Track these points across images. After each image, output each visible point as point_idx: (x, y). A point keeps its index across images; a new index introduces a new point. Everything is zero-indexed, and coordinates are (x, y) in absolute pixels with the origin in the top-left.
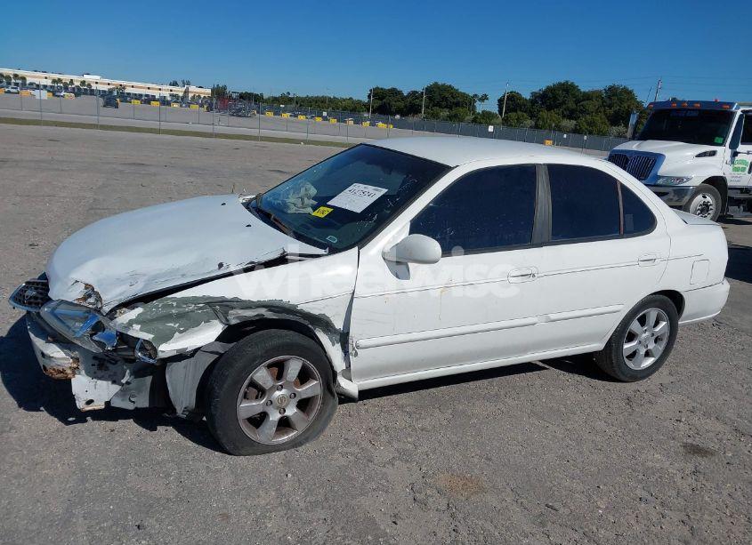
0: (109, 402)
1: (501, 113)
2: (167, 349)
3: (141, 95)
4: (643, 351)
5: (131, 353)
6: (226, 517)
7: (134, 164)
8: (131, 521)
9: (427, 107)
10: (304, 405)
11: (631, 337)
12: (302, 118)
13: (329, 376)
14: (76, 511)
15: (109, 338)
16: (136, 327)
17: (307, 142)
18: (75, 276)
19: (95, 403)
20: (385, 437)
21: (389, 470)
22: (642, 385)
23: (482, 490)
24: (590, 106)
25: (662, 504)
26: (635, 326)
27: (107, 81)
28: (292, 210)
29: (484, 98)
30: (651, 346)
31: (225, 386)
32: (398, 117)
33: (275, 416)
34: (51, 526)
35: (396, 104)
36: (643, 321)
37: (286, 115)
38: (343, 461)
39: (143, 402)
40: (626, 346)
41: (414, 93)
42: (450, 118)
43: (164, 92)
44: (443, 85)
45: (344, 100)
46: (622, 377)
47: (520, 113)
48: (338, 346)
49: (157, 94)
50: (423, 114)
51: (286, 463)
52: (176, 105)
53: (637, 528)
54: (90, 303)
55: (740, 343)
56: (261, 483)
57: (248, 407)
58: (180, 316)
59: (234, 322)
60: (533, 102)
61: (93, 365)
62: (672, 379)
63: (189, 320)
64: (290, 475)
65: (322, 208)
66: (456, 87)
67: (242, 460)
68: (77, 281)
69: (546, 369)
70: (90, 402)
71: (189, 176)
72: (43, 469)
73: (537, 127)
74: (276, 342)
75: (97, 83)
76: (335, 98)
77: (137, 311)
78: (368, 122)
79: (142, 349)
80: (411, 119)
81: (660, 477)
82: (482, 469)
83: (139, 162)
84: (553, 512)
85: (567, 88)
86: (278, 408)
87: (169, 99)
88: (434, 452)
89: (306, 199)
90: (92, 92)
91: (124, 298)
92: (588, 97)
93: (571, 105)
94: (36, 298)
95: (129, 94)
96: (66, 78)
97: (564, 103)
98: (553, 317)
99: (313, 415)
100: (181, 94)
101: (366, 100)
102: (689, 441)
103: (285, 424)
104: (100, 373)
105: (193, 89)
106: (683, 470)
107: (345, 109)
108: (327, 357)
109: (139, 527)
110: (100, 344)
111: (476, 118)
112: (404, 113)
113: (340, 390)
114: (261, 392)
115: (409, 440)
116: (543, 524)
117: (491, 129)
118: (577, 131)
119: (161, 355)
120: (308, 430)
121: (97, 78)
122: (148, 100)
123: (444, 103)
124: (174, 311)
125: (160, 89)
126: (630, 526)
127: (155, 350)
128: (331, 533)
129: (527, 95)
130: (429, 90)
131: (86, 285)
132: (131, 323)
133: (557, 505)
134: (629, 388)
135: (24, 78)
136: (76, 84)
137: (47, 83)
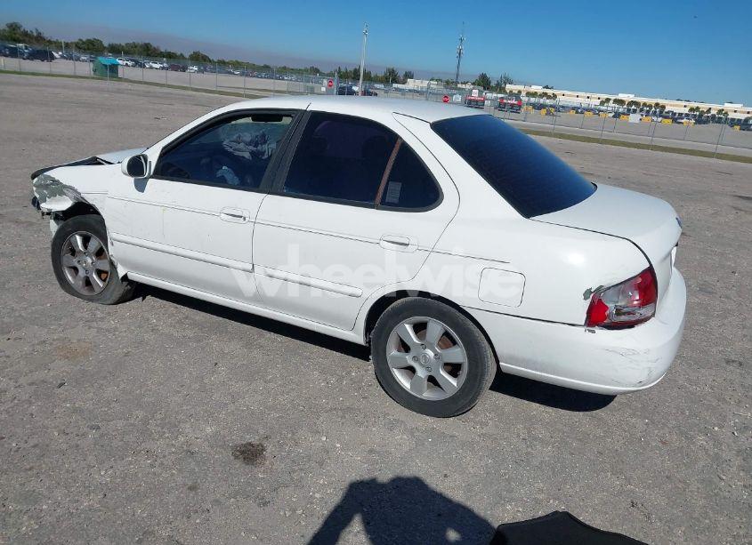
30: (435, 371)
33: (82, 273)
40: (395, 354)
58: (47, 187)
63: (51, 191)
75: (735, 111)
86: (84, 268)
90: (727, 121)
96: (704, 107)
121: (738, 107)
135: (664, 107)
136: (713, 112)
137: (686, 111)
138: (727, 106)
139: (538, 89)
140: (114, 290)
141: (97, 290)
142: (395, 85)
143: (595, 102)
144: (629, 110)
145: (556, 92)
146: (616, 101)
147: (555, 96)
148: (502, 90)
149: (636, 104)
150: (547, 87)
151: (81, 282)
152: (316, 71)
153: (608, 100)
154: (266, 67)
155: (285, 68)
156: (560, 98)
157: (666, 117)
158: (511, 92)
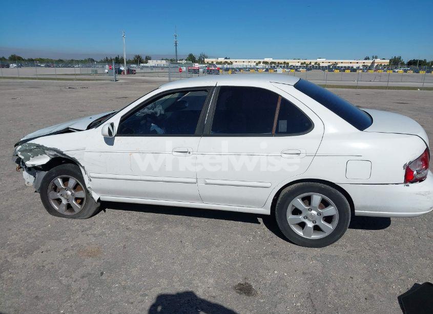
2: (28, 163)
3: (349, 67)
16: (19, 153)
26: (297, 203)
27: (329, 61)
30: (319, 222)
33: (65, 202)
40: (291, 217)
43: (360, 64)
49: (355, 66)
58: (30, 151)
63: (33, 153)
70: (28, 183)
75: (323, 63)
77: (20, 147)
86: (65, 198)
90: (320, 68)
95: (341, 67)
96: (308, 61)
99: (83, 206)
100: (369, 65)
105: (378, 61)
119: (27, 166)
120: (80, 213)
121: (324, 60)
124: (27, 148)
125: (357, 63)
135: (288, 63)
136: (313, 64)
137: (299, 64)
138: (319, 60)
139: (222, 60)
140: (90, 209)
141: (77, 211)
142: (142, 65)
143: (253, 64)
144: (271, 67)
145: (232, 60)
146: (264, 63)
147: (231, 63)
148: (203, 62)
149: (274, 63)
150: (226, 58)
151: (64, 207)
152: (92, 61)
153: (260, 62)
154: (61, 61)
155: (72, 60)
156: (234, 63)
157: (291, 69)
158: (208, 62)
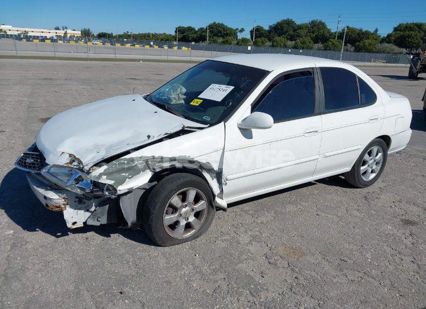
0: (86, 222)
1: (252, 39)
2: (122, 189)
3: (38, 37)
4: (370, 170)
5: (101, 193)
6: (169, 282)
7: (45, 79)
8: (116, 290)
9: (210, 37)
10: (198, 215)
11: (364, 163)
12: (137, 46)
13: (211, 197)
14: (81, 288)
15: (87, 185)
16: (104, 177)
17: (143, 60)
18: (61, 150)
19: (78, 224)
20: (242, 229)
21: (251, 248)
22: (370, 189)
23: (304, 254)
24: (303, 32)
25: (400, 253)
26: (366, 157)
27: (17, 29)
28: (174, 102)
29: (242, 30)
30: (374, 167)
31: (157, 207)
32: (193, 43)
33: (183, 223)
34: (69, 297)
35: (192, 36)
36: (370, 154)
37: (128, 45)
38: (224, 245)
39: (104, 220)
40: (362, 168)
41: (201, 29)
42: (224, 43)
43: (52, 34)
44: (218, 24)
45: (161, 35)
46: (360, 186)
47: (263, 38)
48: (215, 180)
49: (49, 36)
50: (208, 41)
51: (192, 248)
52: (61, 42)
53: (391, 267)
54: (75, 165)
55: (414, 162)
56: (182, 261)
57: (169, 218)
58: (129, 169)
59: (158, 170)
60: (270, 32)
61: (75, 202)
62: (385, 184)
63: (134, 171)
64: (197, 255)
65: (196, 100)
66: (225, 25)
67: (167, 249)
68: (63, 153)
69: (316, 184)
70: (74, 223)
71: (82, 85)
72: (53, 265)
73: (273, 46)
74: (182, 181)
75: (10, 30)
76: (155, 34)
77: (104, 167)
78: (177, 47)
79: (108, 190)
80: (201, 44)
81: (394, 239)
82: (300, 243)
83: (49, 77)
84: (345, 263)
85: (289, 23)
86: (185, 218)
87: (55, 38)
88: (272, 235)
89: (180, 95)
90: (8, 36)
91: (96, 160)
92: (300, 27)
93: (291, 32)
94: (33, 164)
95: (31, 36)
97: (287, 31)
98: (327, 154)
99: (203, 220)
100: (62, 35)
101: (174, 34)
102: (404, 217)
103: (188, 226)
104: (79, 206)
105: (69, 31)
106: (404, 234)
107: (162, 40)
108: (210, 187)
109: (121, 293)
110: (81, 189)
111: (239, 42)
112: (197, 41)
113: (217, 205)
114: (175, 209)
115: (256, 229)
116: (341, 270)
117: (249, 48)
118: (295, 47)
119: (119, 193)
120: (201, 228)
121: (10, 27)
122: (43, 39)
123: (219, 34)
124: (125, 166)
125: (49, 33)
126: (387, 267)
127: (115, 190)
128: (230, 286)
129: (266, 28)
130: (211, 27)
131: (70, 155)
132: (101, 175)
133: (345, 259)
134: (364, 191)
138: (3, 27)
151: (183, 230)
